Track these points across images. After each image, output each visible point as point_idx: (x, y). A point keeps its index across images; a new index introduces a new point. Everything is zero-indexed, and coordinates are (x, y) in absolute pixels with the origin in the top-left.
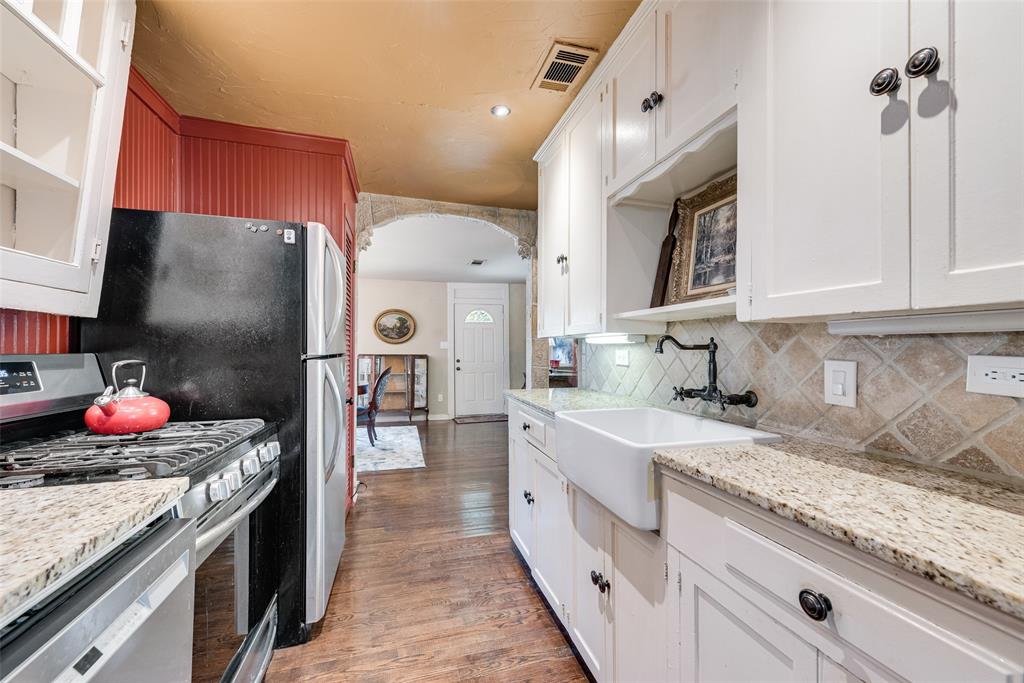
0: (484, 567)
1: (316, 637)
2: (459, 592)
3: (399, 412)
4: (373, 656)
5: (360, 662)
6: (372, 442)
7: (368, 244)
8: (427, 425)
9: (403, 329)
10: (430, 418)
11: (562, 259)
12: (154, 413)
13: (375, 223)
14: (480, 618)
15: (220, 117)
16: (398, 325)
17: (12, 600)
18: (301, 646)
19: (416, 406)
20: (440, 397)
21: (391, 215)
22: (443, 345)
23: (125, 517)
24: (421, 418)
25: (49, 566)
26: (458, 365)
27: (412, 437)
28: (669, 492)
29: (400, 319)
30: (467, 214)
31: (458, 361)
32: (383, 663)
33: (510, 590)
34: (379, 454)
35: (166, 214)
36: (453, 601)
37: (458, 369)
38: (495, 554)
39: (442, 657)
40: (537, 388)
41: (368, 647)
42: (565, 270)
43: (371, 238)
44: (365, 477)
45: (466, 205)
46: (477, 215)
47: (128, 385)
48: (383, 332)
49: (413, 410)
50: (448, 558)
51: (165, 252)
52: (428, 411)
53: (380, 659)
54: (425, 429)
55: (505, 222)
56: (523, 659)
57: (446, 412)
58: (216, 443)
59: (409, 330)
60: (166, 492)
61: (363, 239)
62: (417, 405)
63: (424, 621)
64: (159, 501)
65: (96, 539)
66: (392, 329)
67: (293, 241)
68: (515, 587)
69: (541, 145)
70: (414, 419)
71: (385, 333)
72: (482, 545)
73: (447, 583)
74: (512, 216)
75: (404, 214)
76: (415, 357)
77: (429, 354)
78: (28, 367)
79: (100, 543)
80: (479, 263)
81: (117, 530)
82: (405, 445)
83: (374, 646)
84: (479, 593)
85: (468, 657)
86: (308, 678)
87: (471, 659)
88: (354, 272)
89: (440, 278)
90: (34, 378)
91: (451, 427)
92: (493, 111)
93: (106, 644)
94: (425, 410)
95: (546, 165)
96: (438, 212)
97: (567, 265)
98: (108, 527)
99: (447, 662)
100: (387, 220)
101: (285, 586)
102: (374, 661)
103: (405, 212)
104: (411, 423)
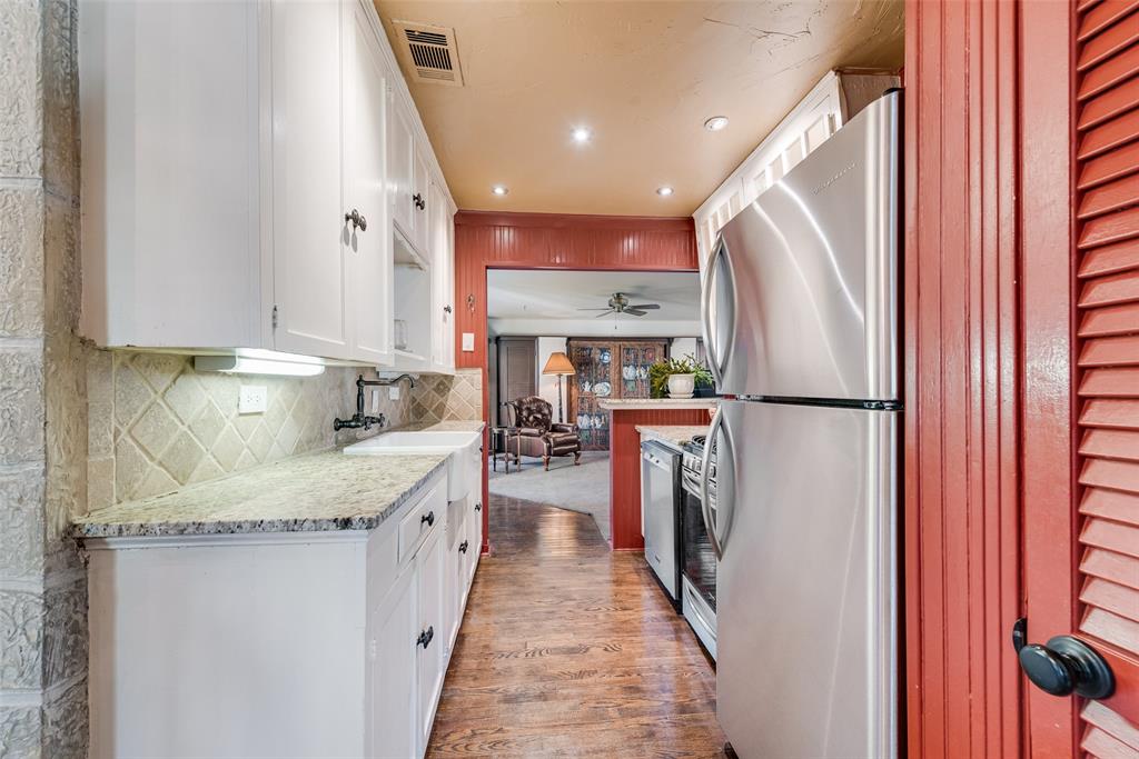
32: (628, 705)
39: (571, 703)
56: (493, 691)
85: (545, 700)
87: (543, 697)
99: (566, 698)
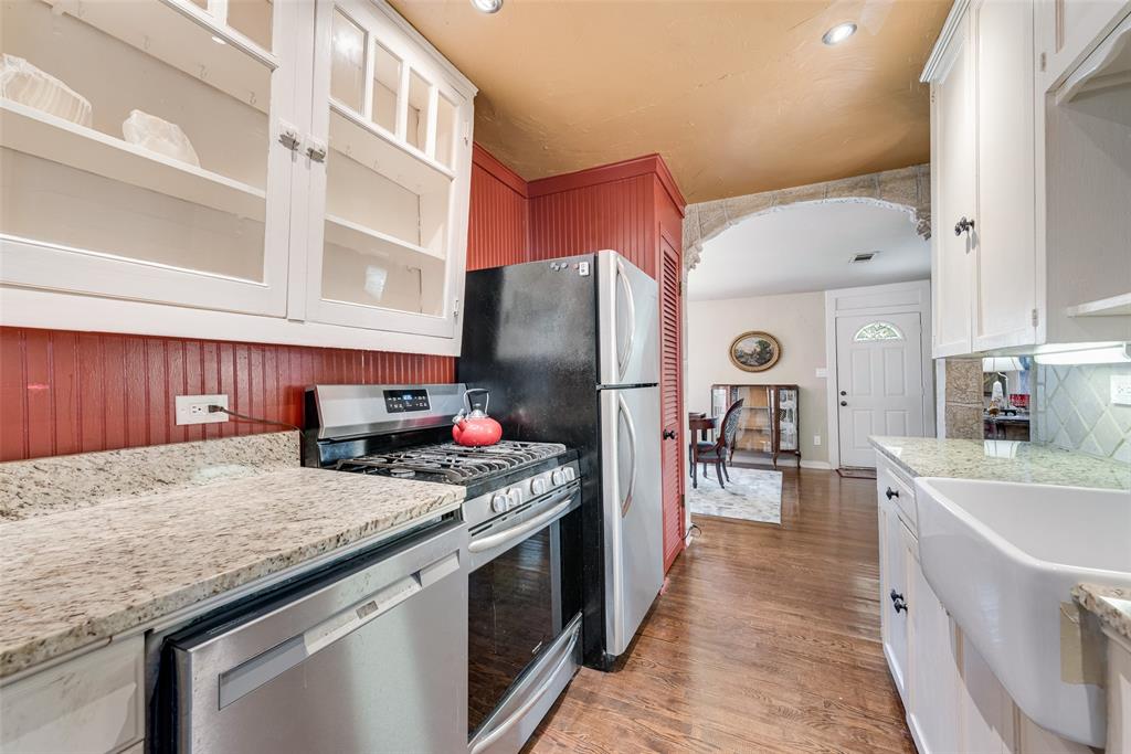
0: (833, 678)
1: (618, 671)
2: (787, 695)
3: (760, 453)
4: (664, 719)
5: (650, 718)
6: (721, 482)
7: (697, 260)
8: (799, 474)
9: (765, 354)
10: (802, 464)
11: (964, 226)
12: (490, 431)
13: (703, 236)
14: (808, 743)
15: (553, 173)
16: (758, 350)
17: (311, 550)
18: (603, 673)
19: (782, 448)
20: (817, 440)
21: (722, 222)
22: (819, 373)
23: (403, 510)
24: (791, 463)
25: (339, 533)
26: (842, 398)
27: (772, 484)
28: (1122, 678)
29: (760, 343)
30: (826, 194)
31: (844, 393)
33: (867, 726)
34: (727, 498)
35: (508, 268)
36: (774, 702)
37: (844, 404)
38: (855, 667)
40: (953, 437)
41: (662, 706)
42: (973, 243)
43: (700, 255)
44: (702, 522)
45: (822, 184)
46: (839, 192)
47: (476, 408)
48: (740, 359)
49: (778, 452)
50: (781, 646)
51: (507, 300)
52: (799, 456)
53: (670, 727)
54: (794, 478)
55: (891, 191)
57: (826, 460)
58: (509, 461)
59: (772, 355)
60: (443, 495)
61: (691, 256)
62: (784, 446)
63: (732, 710)
64: (435, 502)
65: (377, 521)
66: (751, 355)
67: (586, 273)
68: (877, 726)
69: (930, 52)
70: (779, 463)
71: (742, 360)
72: (838, 647)
73: (771, 676)
74: (903, 179)
75: (737, 217)
76: (778, 388)
77: (799, 385)
78: (423, 393)
79: (380, 527)
80: (868, 258)
81: (396, 518)
82: (761, 493)
83: (668, 709)
84: (816, 709)
86: (601, 707)
88: (680, 294)
89: (816, 287)
90: (426, 401)
91: (835, 480)
92: (825, 39)
93: (382, 602)
94: (796, 454)
95: (942, 81)
96: (781, 203)
97: (974, 234)
98: (389, 514)
100: (717, 230)
101: (591, 610)
102: (664, 726)
103: (737, 214)
104: (776, 468)
